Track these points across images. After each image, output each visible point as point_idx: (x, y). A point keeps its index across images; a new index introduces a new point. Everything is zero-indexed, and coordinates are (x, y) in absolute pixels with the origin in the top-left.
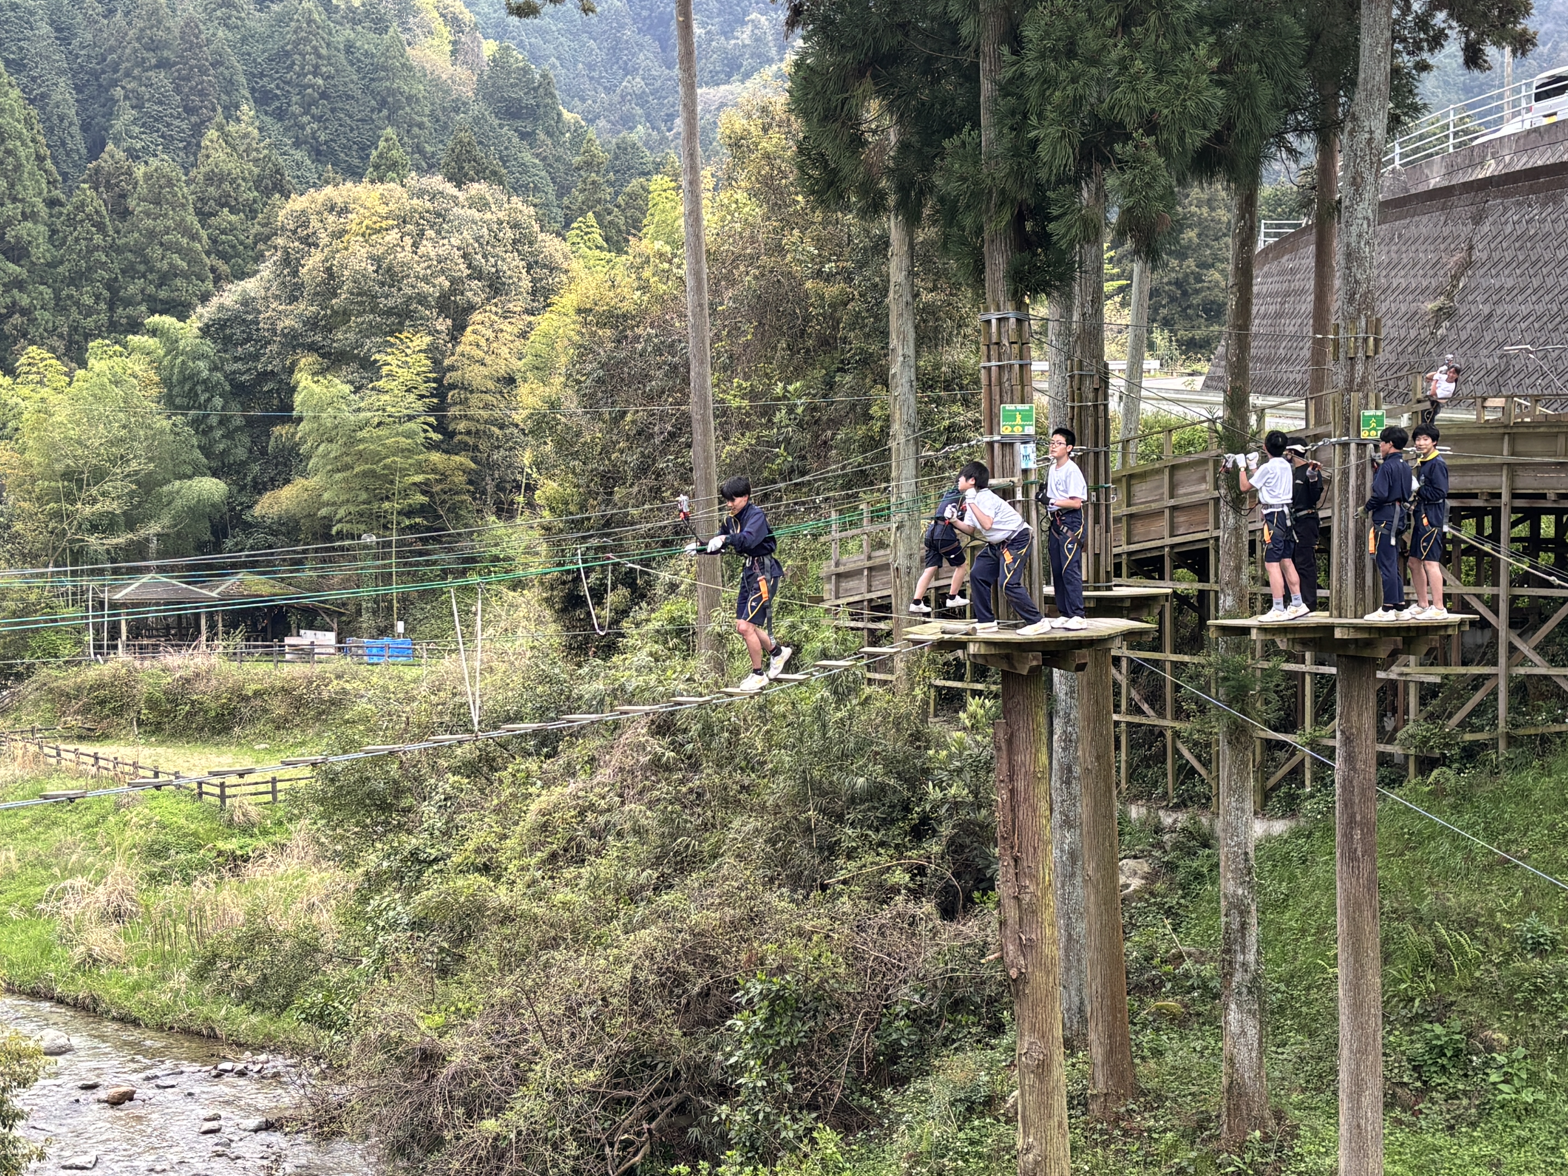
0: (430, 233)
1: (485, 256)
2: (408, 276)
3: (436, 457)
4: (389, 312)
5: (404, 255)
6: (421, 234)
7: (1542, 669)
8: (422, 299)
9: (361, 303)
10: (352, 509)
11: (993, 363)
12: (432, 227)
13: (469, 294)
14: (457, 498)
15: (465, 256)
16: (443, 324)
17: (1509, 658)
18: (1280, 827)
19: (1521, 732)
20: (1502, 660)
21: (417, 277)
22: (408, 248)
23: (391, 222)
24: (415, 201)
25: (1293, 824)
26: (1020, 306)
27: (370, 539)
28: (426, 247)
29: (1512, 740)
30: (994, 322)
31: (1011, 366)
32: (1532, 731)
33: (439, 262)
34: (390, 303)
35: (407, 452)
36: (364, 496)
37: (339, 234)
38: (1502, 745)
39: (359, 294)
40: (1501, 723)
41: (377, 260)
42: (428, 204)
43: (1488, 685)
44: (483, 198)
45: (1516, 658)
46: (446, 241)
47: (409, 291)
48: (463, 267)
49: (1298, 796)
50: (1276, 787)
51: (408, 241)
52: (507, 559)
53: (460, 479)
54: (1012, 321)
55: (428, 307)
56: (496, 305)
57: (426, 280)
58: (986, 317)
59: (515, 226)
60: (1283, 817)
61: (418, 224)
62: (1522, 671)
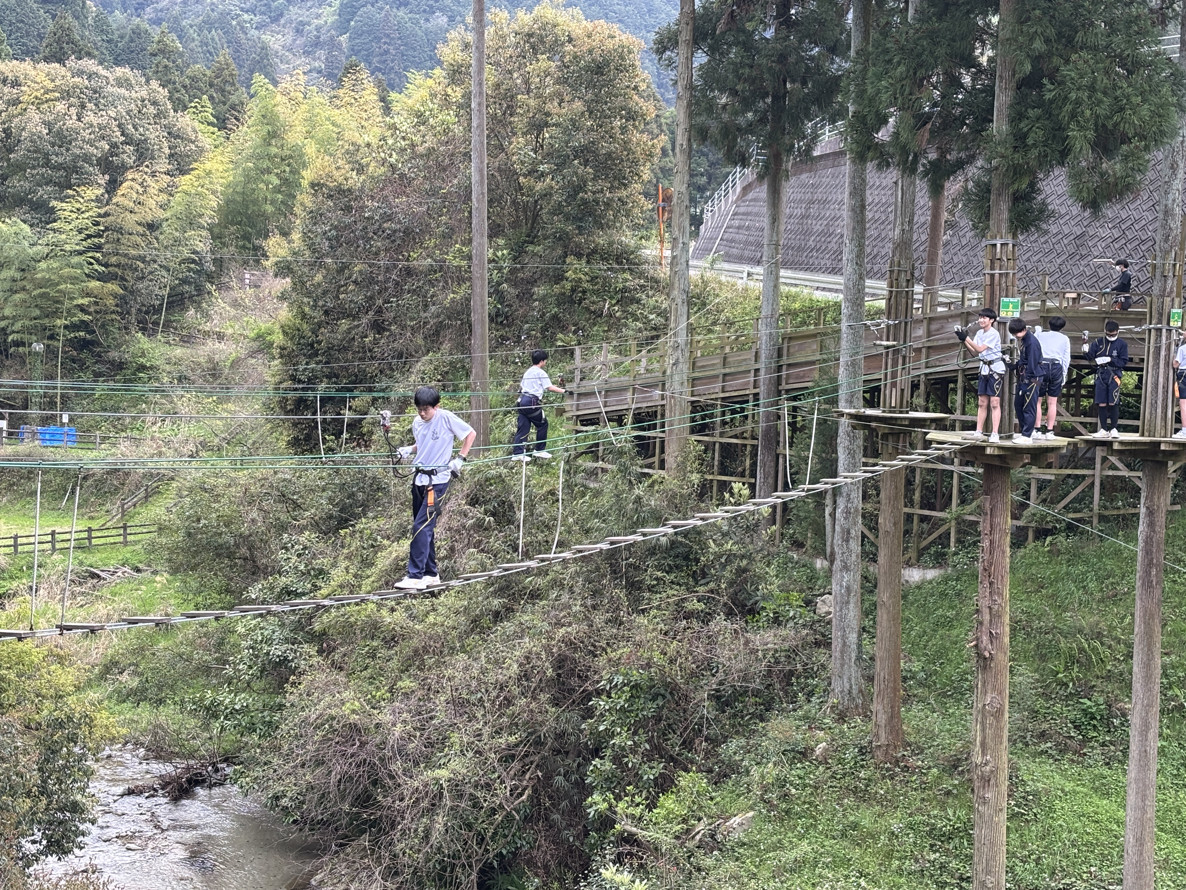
0: (91, 106)
1: (135, 127)
2: (76, 139)
3: (95, 284)
4: (58, 167)
5: (71, 123)
6: (83, 106)
7: (1125, 473)
8: (87, 158)
9: (35, 159)
10: (27, 323)
11: (997, 271)
12: (90, 101)
13: (125, 156)
14: (109, 317)
15: (119, 126)
16: (103, 179)
17: (1102, 463)
18: (931, 574)
19: (1107, 513)
20: (1098, 466)
21: (83, 141)
22: (75, 117)
23: (57, 95)
24: (77, 79)
25: (942, 572)
26: (1015, 236)
27: (38, 347)
28: (90, 117)
29: (1102, 518)
30: (999, 246)
31: (1007, 274)
32: (1115, 512)
33: (100, 129)
34: (60, 160)
35: (74, 280)
36: (37, 312)
37: (16, 102)
38: (1095, 521)
39: (35, 152)
40: (1096, 507)
41: (49, 125)
42: (86, 82)
43: (1088, 482)
44: (127, 80)
45: (1107, 464)
46: (104, 113)
47: (78, 152)
48: (118, 134)
49: (945, 554)
50: (927, 548)
51: (73, 111)
52: (152, 368)
53: (111, 302)
54: (1011, 245)
55: (91, 165)
56: (147, 166)
57: (91, 143)
58: (993, 242)
59: (155, 103)
60: (934, 567)
61: (80, 98)
62: (1111, 473)
